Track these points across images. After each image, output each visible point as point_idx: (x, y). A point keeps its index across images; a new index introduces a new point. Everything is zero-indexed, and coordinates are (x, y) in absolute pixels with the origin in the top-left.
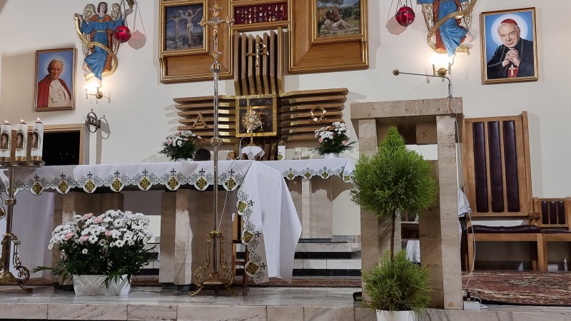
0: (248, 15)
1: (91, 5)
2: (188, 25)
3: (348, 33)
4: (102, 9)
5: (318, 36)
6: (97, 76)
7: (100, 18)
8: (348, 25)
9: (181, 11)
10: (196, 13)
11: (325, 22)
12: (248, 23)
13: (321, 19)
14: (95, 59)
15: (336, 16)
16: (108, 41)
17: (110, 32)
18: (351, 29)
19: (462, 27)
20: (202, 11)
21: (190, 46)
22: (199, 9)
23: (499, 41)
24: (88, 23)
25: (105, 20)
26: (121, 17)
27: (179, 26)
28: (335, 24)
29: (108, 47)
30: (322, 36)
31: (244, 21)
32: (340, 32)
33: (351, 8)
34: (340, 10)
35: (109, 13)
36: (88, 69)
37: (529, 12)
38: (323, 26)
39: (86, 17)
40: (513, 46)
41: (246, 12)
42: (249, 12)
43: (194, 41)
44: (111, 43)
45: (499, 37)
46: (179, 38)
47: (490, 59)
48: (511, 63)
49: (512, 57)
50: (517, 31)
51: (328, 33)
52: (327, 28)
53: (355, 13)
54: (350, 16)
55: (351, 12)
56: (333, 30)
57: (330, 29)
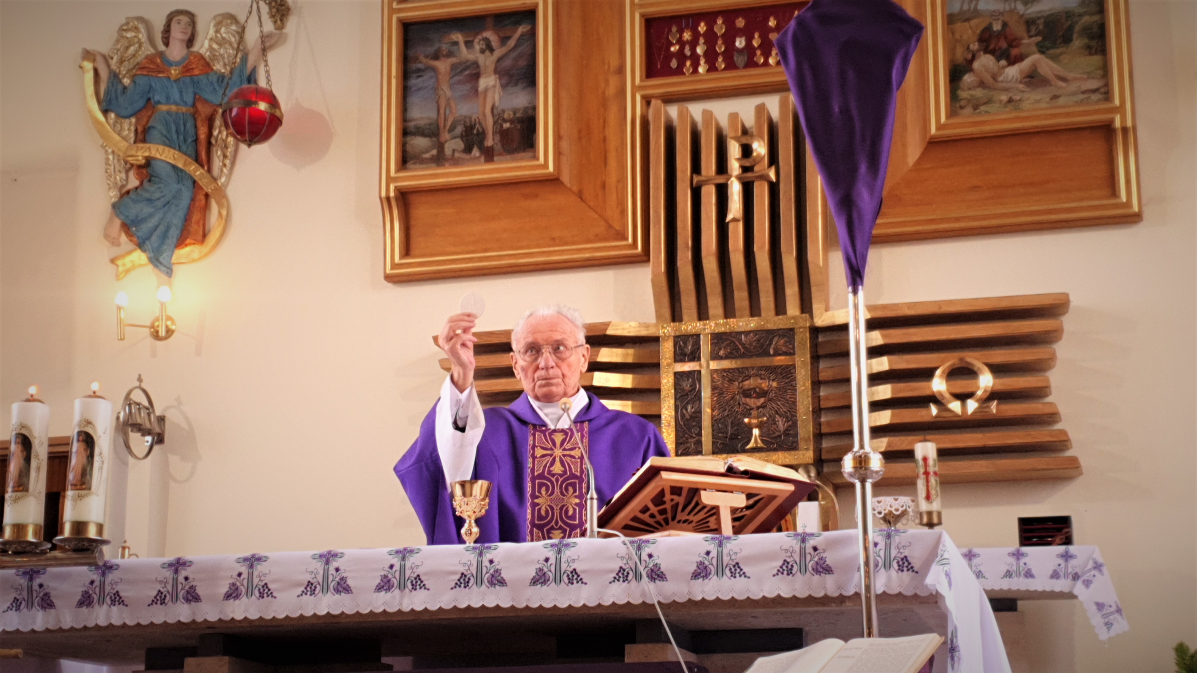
0: (694, 44)
1: (141, 19)
2: (484, 82)
3: (1062, 101)
4: (178, 34)
5: (952, 113)
6: (156, 260)
7: (170, 64)
8: (1062, 72)
9: (458, 37)
10: (512, 43)
11: (974, 66)
12: (695, 71)
13: (960, 55)
14: (149, 200)
15: (1013, 42)
16: (196, 140)
17: (204, 110)
18: (1074, 86)
20: (533, 34)
21: (489, 155)
22: (522, 29)
24: (126, 81)
25: (187, 70)
26: (244, 59)
27: (451, 87)
28: (1013, 72)
29: (197, 160)
30: (968, 110)
31: (681, 65)
32: (1034, 96)
33: (1069, 14)
34: (1030, 23)
35: (202, 46)
36: (124, 238)
38: (968, 78)
39: (121, 61)
41: (687, 36)
42: (696, 35)
43: (504, 135)
44: (209, 144)
46: (452, 129)
51: (989, 102)
52: (982, 84)
53: (1087, 31)
54: (1067, 40)
55: (1071, 28)
56: (1006, 90)
57: (995, 89)
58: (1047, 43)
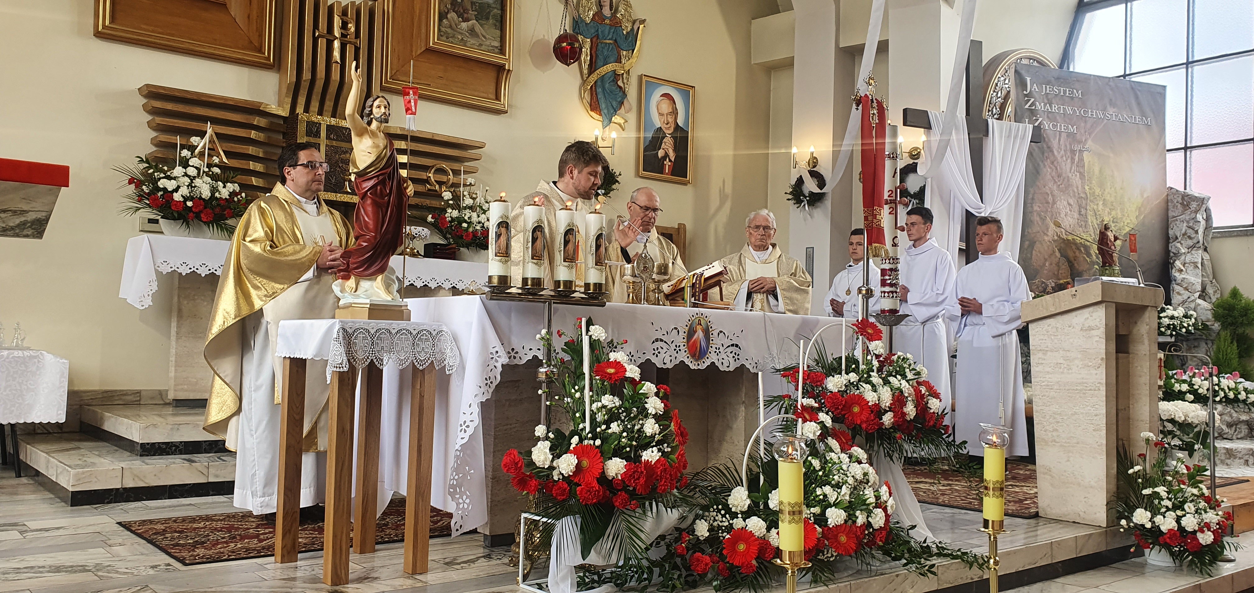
5: (439, 37)
8: (484, 34)
11: (449, 16)
15: (465, 11)
18: (488, 43)
19: (620, 87)
23: (658, 122)
28: (464, 25)
30: (444, 38)
32: (472, 41)
33: (489, 6)
37: (686, 90)
38: (446, 22)
40: (670, 132)
45: (657, 114)
47: (647, 143)
48: (666, 155)
49: (667, 147)
50: (675, 112)
51: (453, 37)
52: (451, 27)
53: (497, 17)
54: (488, 19)
55: (489, 13)
56: (461, 34)
57: (456, 31)
58: (479, 17)
